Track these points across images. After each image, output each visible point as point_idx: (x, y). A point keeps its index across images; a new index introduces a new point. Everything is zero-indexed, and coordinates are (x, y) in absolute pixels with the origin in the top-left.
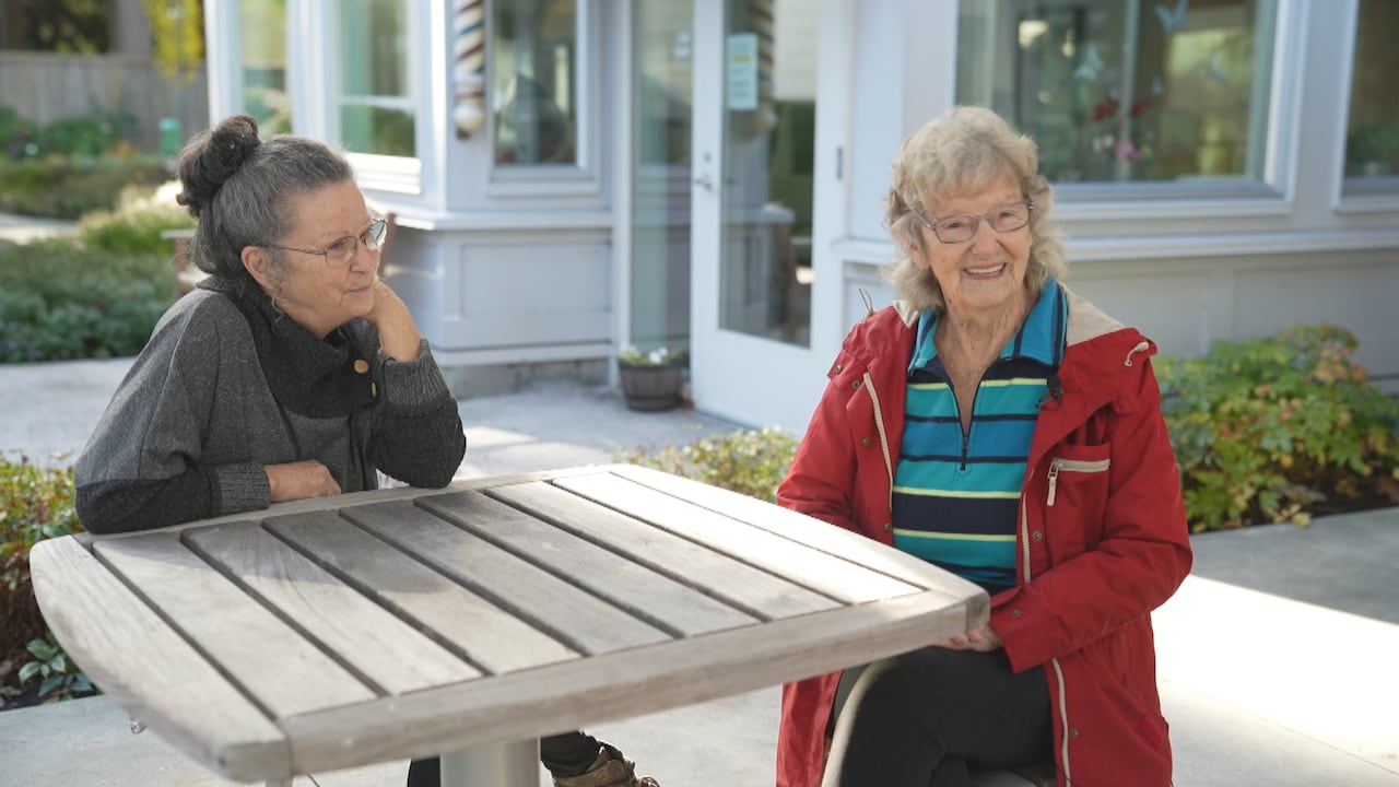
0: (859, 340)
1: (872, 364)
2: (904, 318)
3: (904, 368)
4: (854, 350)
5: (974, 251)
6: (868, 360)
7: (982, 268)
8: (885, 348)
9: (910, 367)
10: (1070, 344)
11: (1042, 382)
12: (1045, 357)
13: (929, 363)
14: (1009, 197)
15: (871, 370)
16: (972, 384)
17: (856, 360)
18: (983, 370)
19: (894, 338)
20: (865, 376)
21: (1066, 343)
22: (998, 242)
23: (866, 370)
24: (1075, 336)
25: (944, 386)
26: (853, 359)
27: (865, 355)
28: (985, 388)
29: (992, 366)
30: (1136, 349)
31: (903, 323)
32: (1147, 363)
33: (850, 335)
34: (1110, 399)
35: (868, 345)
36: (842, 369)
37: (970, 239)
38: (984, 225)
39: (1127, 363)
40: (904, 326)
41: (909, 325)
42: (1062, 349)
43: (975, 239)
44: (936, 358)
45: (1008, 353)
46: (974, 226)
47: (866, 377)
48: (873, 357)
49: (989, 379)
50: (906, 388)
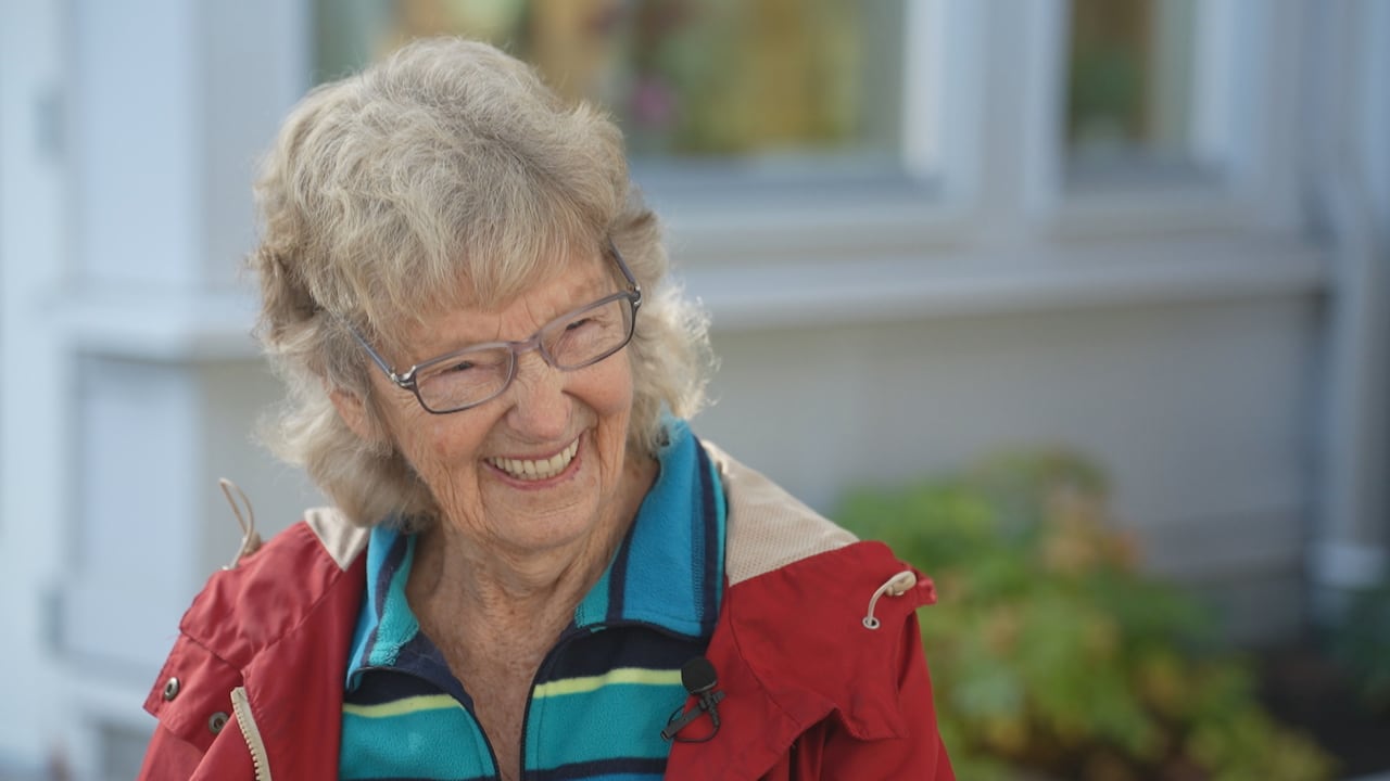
0: (221, 610)
1: (252, 669)
2: (331, 546)
3: (333, 670)
4: (209, 633)
5: (513, 419)
6: (244, 657)
7: (534, 458)
8: (286, 623)
9: (355, 664)
10: (734, 580)
11: (673, 677)
12: (682, 617)
13: (405, 653)
14: (580, 291)
15: (250, 682)
16: (515, 694)
17: (216, 660)
18: (536, 659)
19: (308, 597)
20: (234, 695)
21: (725, 578)
22: (566, 392)
23: (239, 682)
24: (747, 560)
25: (446, 702)
26: (208, 656)
27: (237, 645)
28: (545, 699)
29: (557, 647)
30: (887, 587)
31: (329, 558)
32: (911, 622)
33: (198, 600)
34: (835, 705)
35: (242, 619)
36: (179, 687)
37: (500, 395)
38: (532, 362)
39: (869, 622)
40: (331, 566)
41: (344, 562)
42: (719, 596)
43: (511, 395)
44: (420, 639)
45: (594, 614)
46: (507, 364)
47: (238, 696)
48: (258, 647)
49: (554, 677)
50: (341, 719)
